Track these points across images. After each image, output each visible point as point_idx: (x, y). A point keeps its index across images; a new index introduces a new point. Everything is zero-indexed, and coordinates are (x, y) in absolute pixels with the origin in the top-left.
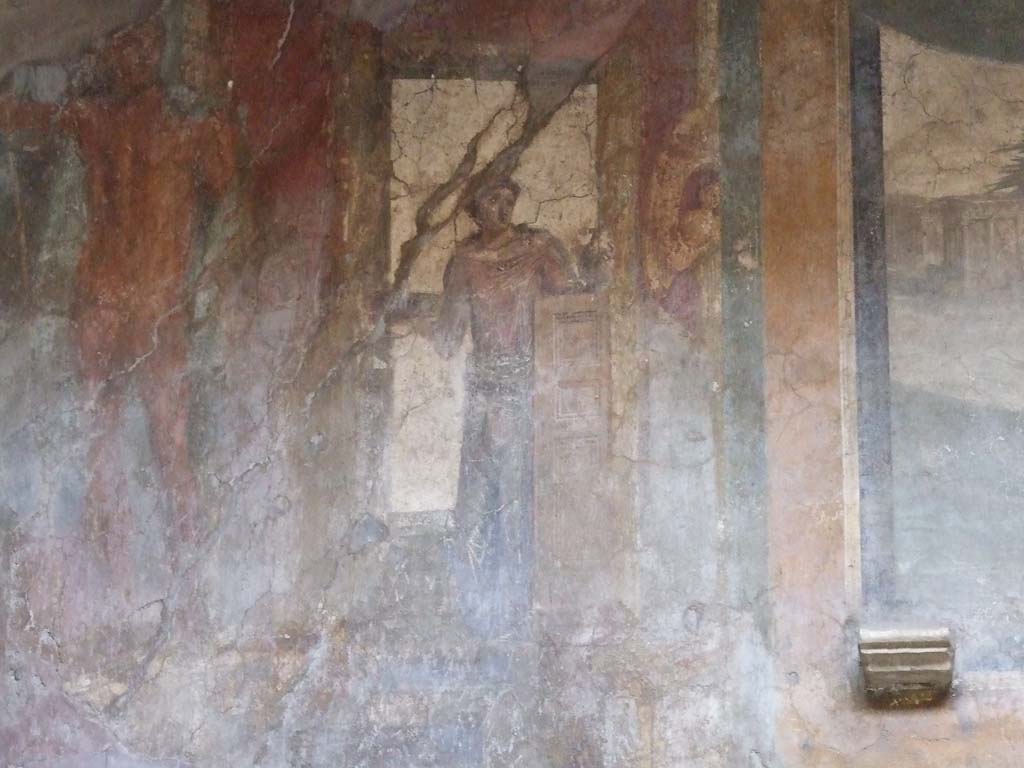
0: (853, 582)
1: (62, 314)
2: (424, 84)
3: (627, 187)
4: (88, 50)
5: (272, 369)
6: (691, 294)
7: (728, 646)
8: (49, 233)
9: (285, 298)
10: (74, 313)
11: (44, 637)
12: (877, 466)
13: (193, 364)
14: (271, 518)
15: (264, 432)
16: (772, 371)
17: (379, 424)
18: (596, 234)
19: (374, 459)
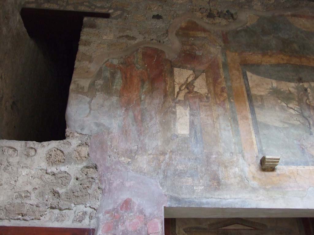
0: (256, 150)
1: (117, 97)
2: (179, 69)
3: (212, 88)
4: (122, 58)
5: (155, 109)
6: (224, 104)
7: (238, 160)
8: (115, 84)
9: (157, 98)
10: (120, 97)
11: (115, 150)
12: (257, 133)
13: (141, 107)
14: (157, 133)
15: (155, 119)
16: (238, 117)
17: (175, 119)
18: (208, 94)
19: (174, 125)
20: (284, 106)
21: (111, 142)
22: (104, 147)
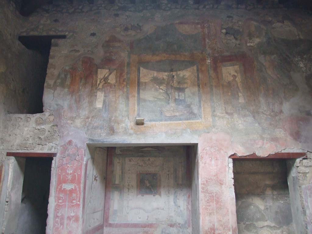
0: (136, 114)
1: (68, 88)
2: (101, 70)
3: (118, 80)
4: (71, 65)
5: (86, 94)
6: (123, 89)
7: (125, 120)
8: (67, 81)
9: (88, 88)
10: (69, 88)
11: (65, 117)
12: (138, 104)
13: (79, 93)
14: (86, 107)
15: (86, 100)
16: (130, 96)
17: (96, 99)
18: (115, 83)
19: (95, 102)
20: (158, 88)
21: (64, 113)
22: (60, 116)
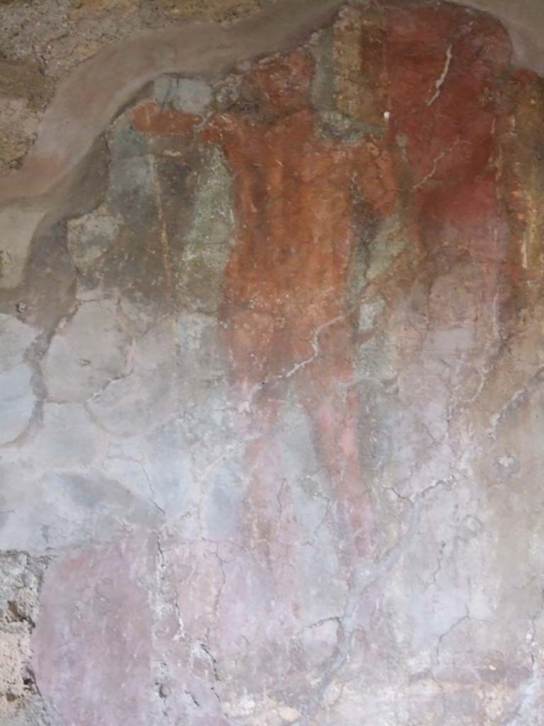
1: (208, 314)
4: (233, 70)
5: (448, 383)
8: (193, 235)
9: (461, 319)
10: (223, 313)
11: (196, 650)
13: (360, 375)
14: (464, 537)
15: (446, 450)
21: (172, 600)
22: (129, 632)
